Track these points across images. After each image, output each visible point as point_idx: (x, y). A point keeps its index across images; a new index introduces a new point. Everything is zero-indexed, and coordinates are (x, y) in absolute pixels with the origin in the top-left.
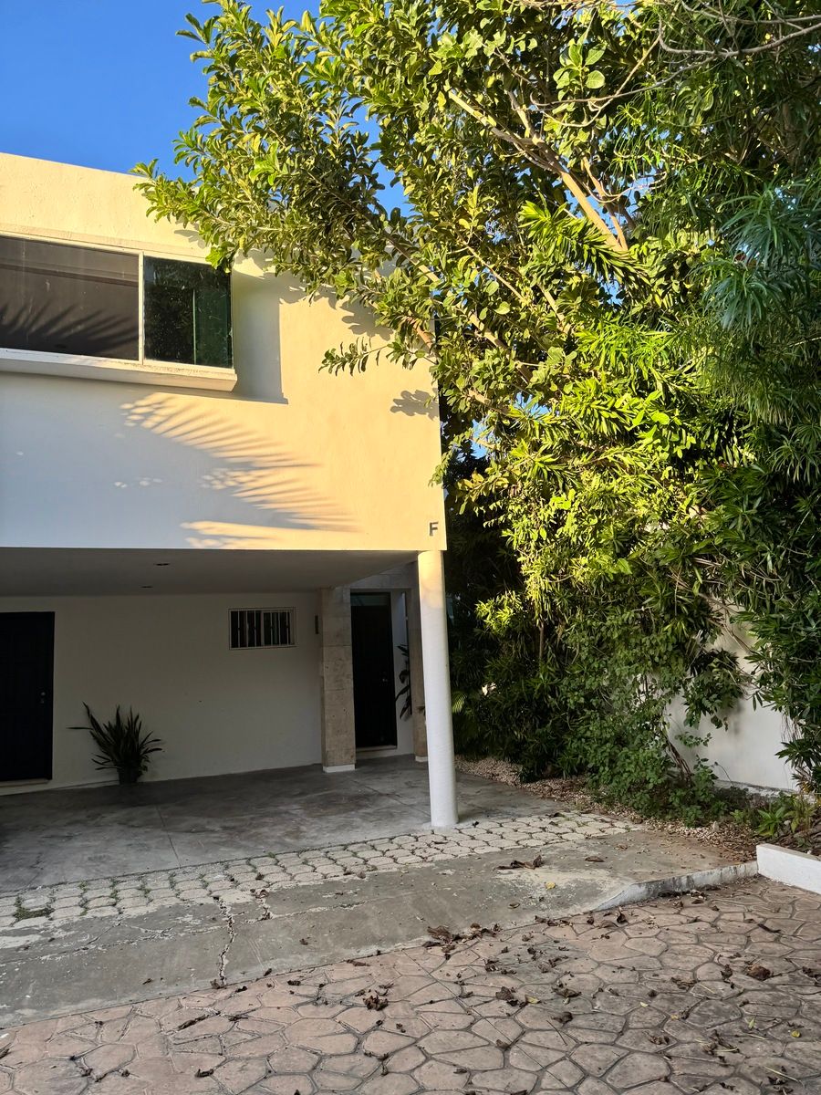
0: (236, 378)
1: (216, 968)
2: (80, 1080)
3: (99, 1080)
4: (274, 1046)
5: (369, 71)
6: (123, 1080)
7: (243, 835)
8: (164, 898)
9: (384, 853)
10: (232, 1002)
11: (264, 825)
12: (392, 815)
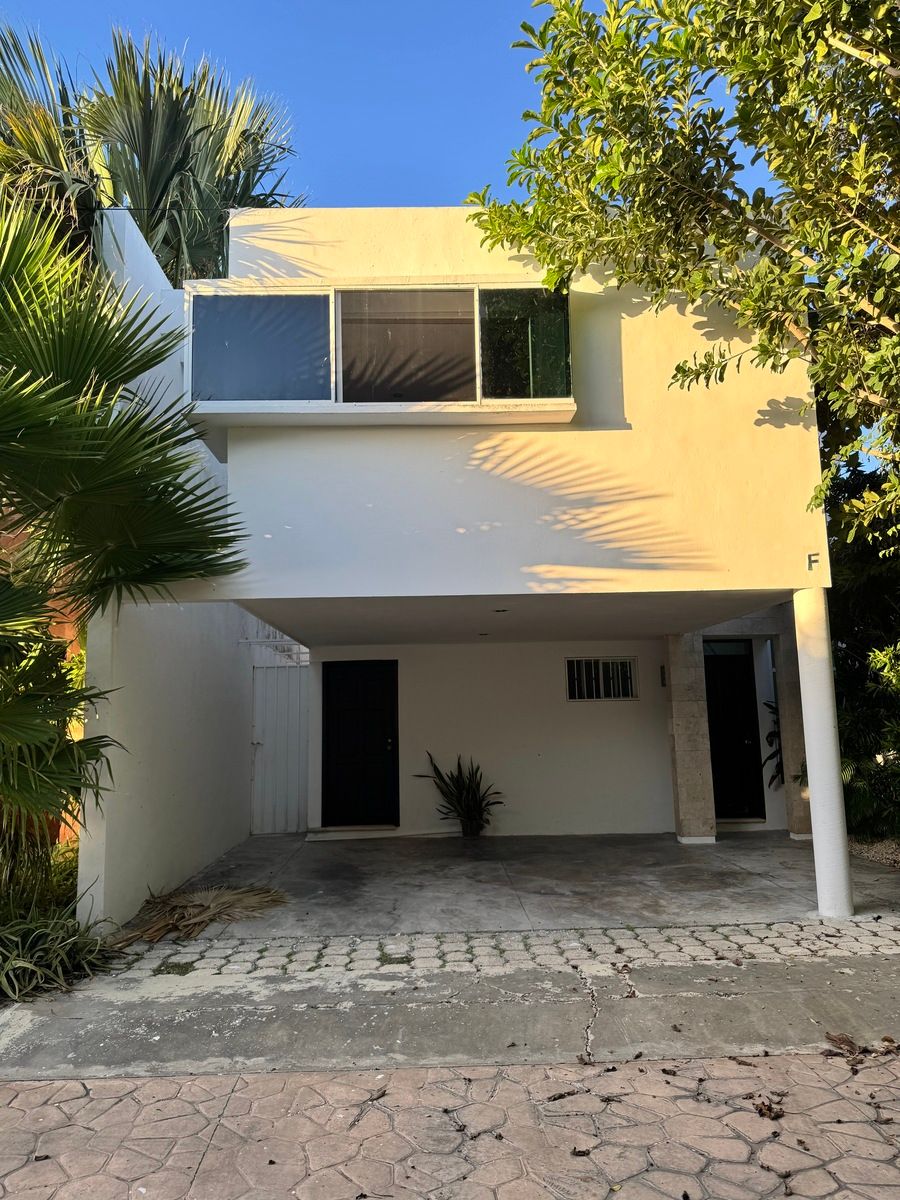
0: (575, 408)
1: (581, 1042)
2: (454, 1134)
3: (474, 1138)
4: (655, 1138)
5: (724, 36)
6: (496, 1142)
7: (596, 902)
8: (519, 962)
9: (762, 940)
10: (601, 1081)
11: (617, 894)
12: (767, 898)
